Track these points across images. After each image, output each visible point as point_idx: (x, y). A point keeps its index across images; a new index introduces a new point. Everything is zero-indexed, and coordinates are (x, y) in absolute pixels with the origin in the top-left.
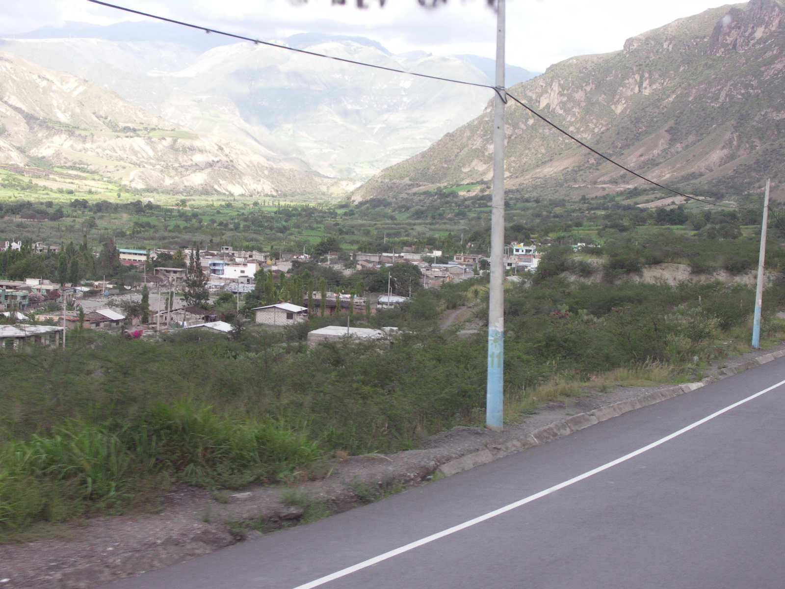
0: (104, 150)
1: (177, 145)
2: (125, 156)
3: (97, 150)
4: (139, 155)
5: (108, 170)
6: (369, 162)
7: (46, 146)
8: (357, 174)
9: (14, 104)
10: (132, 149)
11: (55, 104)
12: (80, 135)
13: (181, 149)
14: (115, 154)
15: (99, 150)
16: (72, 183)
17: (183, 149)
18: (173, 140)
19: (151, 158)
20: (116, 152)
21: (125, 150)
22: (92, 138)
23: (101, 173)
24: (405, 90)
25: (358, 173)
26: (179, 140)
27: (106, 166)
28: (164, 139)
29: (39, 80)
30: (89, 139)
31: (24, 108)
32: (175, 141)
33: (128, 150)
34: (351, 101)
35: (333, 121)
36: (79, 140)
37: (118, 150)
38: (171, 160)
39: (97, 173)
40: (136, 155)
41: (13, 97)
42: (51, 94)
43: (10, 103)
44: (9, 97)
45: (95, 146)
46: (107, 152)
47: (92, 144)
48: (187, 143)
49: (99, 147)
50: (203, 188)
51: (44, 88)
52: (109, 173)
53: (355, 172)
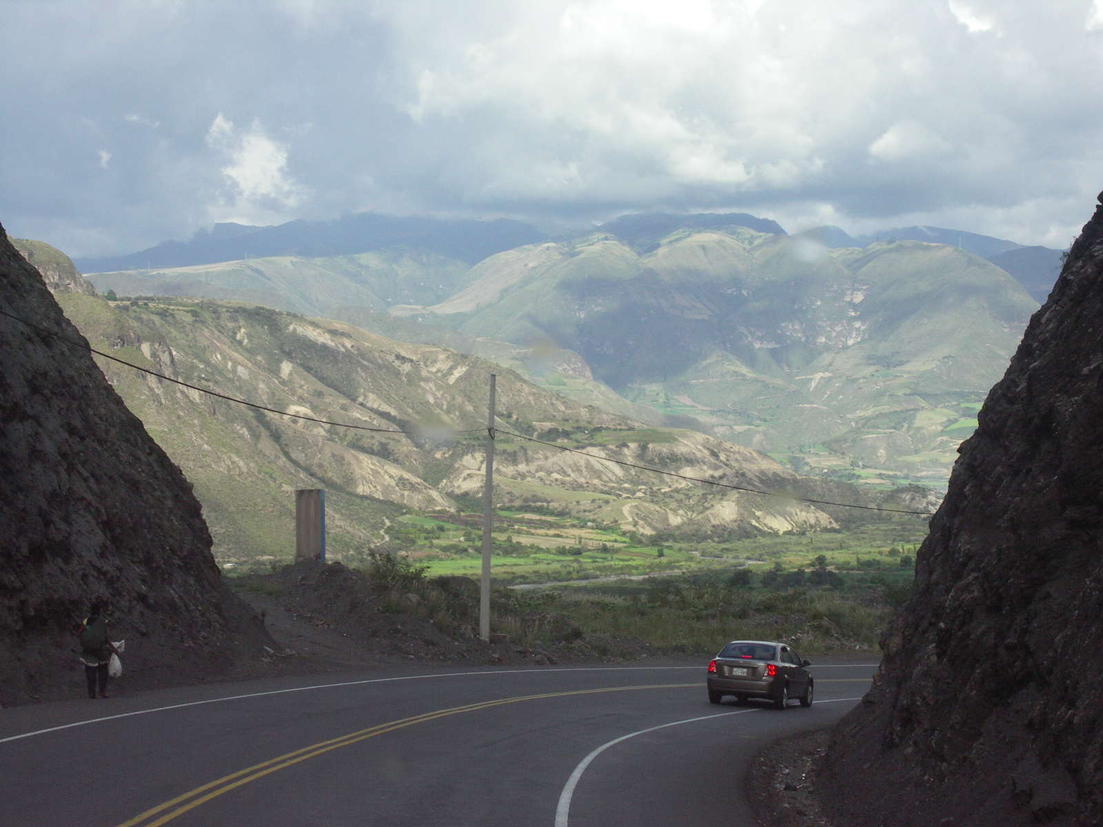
0: (549, 473)
1: (649, 455)
2: (582, 480)
3: (538, 475)
4: (605, 478)
5: (582, 508)
6: (824, 444)
7: (464, 474)
8: (812, 468)
9: (375, 406)
10: (589, 467)
11: (431, 400)
12: (505, 451)
13: (657, 460)
14: (567, 479)
15: (541, 474)
16: (558, 536)
17: (660, 459)
18: (640, 446)
19: (623, 480)
20: (569, 476)
21: (579, 470)
22: (526, 454)
23: (574, 513)
24: (855, 307)
25: (813, 465)
26: (650, 446)
27: (578, 502)
28: (625, 445)
29: (397, 363)
30: (520, 455)
31: (393, 413)
32: (644, 448)
33: (584, 470)
34: (759, 334)
35: (735, 372)
36: (506, 459)
37: (569, 471)
38: (654, 480)
39: (568, 513)
40: (599, 477)
41: (371, 396)
42: (422, 384)
43: (369, 405)
44: (366, 396)
45: (532, 467)
46: (555, 476)
47: (527, 465)
48: (664, 449)
49: (540, 469)
50: (739, 526)
51: (408, 375)
52: (587, 514)
53: (807, 464)
